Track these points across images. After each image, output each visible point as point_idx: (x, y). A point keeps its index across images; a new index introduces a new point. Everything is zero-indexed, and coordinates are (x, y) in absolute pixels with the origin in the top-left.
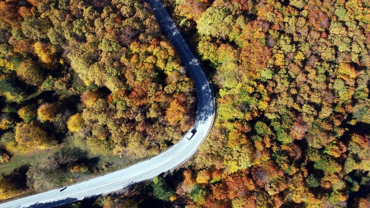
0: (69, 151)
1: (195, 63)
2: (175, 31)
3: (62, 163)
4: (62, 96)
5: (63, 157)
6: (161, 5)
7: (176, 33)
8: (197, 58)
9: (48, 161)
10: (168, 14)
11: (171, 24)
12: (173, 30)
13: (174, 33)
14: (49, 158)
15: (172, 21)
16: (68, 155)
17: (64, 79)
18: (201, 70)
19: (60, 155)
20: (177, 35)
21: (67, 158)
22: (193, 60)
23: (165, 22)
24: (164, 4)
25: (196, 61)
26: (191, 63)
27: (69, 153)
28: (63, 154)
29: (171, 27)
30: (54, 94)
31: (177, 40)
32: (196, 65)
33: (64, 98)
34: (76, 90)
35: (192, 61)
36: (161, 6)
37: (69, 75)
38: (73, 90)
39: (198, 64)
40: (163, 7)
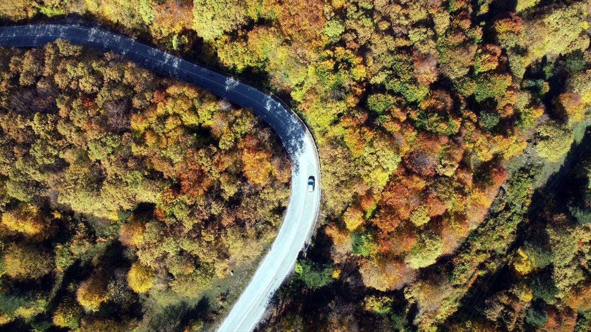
0: (160, 318)
1: (233, 84)
2: (175, 62)
4: (95, 259)
7: (177, 63)
8: (230, 76)
10: (147, 46)
11: (161, 57)
12: (171, 62)
13: (176, 65)
15: (159, 51)
16: (164, 325)
17: (80, 234)
18: (248, 86)
20: (182, 65)
22: (227, 82)
23: (151, 60)
24: (131, 37)
25: (232, 80)
26: (227, 88)
27: (162, 321)
28: (155, 328)
29: (164, 61)
30: (82, 264)
31: (185, 72)
32: (236, 86)
33: (99, 258)
34: (106, 237)
35: (226, 85)
36: (130, 42)
37: (81, 225)
38: (103, 240)
39: (238, 83)
40: (133, 43)
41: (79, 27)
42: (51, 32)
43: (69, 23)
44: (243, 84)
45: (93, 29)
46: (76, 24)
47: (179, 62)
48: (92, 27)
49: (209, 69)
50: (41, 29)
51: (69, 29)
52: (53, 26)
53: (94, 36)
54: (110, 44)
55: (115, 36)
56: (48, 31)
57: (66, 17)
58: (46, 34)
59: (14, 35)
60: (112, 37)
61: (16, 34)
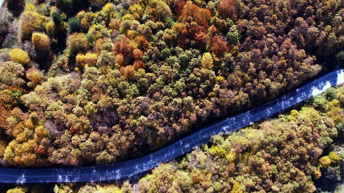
0: (13, 44)
1: (21, 180)
2: (61, 179)
3: (7, 35)
4: (55, 58)
5: (12, 38)
6: (95, 180)
7: (60, 179)
8: (24, 184)
9: (16, 27)
10: (82, 181)
11: (71, 178)
12: (64, 178)
13: (60, 177)
14: (17, 28)
15: (73, 181)
16: (10, 41)
17: (66, 65)
18: (11, 182)
19: (14, 36)
20: (57, 178)
21: (8, 40)
22: (24, 180)
23: (76, 174)
24: (94, 183)
25: (22, 182)
27: (11, 43)
28: (13, 39)
29: (68, 177)
30: (60, 53)
33: (53, 59)
34: (53, 70)
35: (24, 178)
36: (93, 179)
37: (68, 70)
38: (54, 67)
39: (18, 182)
40: (91, 180)
41: (129, 176)
42: (144, 166)
43: (136, 176)
44: (14, 182)
45: (119, 178)
46: (131, 177)
47: (59, 179)
48: (120, 179)
49: (38, 183)
50: (151, 165)
51: (134, 172)
52: (145, 170)
53: (116, 174)
54: (105, 174)
55: (104, 179)
56: (146, 166)
57: (139, 178)
58: (147, 164)
59: (166, 155)
60: (105, 178)
61: (165, 157)
